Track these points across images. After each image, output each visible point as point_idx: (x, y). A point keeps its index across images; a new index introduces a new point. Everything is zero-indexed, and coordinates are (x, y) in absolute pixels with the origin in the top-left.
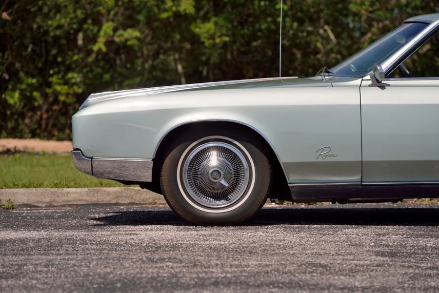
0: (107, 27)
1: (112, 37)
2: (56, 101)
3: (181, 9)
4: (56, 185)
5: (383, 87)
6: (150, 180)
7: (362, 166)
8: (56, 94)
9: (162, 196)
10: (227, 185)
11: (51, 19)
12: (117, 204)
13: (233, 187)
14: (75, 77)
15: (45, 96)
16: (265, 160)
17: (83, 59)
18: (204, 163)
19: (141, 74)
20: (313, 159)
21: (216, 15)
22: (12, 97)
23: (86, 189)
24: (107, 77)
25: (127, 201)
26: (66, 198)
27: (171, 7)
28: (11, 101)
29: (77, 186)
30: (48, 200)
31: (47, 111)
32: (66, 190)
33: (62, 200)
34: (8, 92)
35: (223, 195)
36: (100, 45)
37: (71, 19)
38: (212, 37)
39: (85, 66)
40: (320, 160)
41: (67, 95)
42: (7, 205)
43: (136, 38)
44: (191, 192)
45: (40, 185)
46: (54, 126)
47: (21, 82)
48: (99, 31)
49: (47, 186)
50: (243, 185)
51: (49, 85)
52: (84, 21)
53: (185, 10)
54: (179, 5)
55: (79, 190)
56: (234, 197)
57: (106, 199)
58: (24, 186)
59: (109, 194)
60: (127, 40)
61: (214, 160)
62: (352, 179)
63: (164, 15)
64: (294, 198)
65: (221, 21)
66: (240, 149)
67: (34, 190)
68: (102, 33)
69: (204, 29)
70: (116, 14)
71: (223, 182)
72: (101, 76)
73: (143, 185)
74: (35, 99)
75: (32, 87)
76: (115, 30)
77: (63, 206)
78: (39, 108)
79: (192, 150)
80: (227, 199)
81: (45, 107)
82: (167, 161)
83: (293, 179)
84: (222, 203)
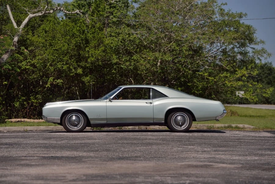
0: (51, 79)
1: (53, 82)
2: (32, 105)
3: (78, 72)
4: (38, 126)
5: (111, 102)
6: (60, 122)
7: (107, 119)
8: (32, 103)
9: (62, 126)
10: (77, 123)
11: (31, 76)
12: (53, 130)
13: (78, 124)
14: (39, 96)
15: (28, 103)
16: (85, 118)
17: (42, 90)
18: (72, 118)
19: (63, 95)
20: (96, 117)
21: (90, 74)
22: (17, 104)
23: (45, 127)
24: (51, 96)
25: (55, 130)
26: (40, 129)
27: (74, 71)
28: (16, 105)
29: (43, 126)
30: (36, 129)
31: (29, 109)
32: (40, 127)
33: (39, 129)
34: (15, 102)
35: (76, 126)
36: (48, 85)
37: (38, 76)
38: (89, 82)
39: (43, 93)
40: (98, 118)
41: (36, 103)
42: (26, 130)
43: (61, 82)
44: (69, 125)
45: (34, 126)
46: (31, 115)
47: (20, 99)
48: (48, 80)
49: (35, 126)
50: (80, 123)
51: (30, 99)
52: (43, 76)
53: (79, 72)
54: (77, 71)
55: (43, 127)
56: (78, 126)
57: (50, 129)
58: (30, 126)
59: (51, 128)
60: (58, 83)
61: (74, 118)
62: (105, 122)
63: (72, 74)
64: (92, 126)
65: (92, 76)
66: (80, 115)
67: (32, 127)
68: (49, 81)
69: (86, 79)
70: (54, 74)
71: (76, 123)
72: (49, 96)
73: (59, 124)
74: (25, 105)
75: (24, 100)
76: (54, 80)
77: (39, 131)
78: (26, 108)
79: (69, 116)
80: (77, 127)
81: (28, 108)
82: (64, 118)
83: (92, 122)
84: (76, 128)
